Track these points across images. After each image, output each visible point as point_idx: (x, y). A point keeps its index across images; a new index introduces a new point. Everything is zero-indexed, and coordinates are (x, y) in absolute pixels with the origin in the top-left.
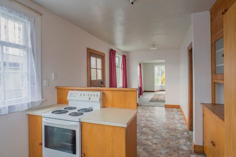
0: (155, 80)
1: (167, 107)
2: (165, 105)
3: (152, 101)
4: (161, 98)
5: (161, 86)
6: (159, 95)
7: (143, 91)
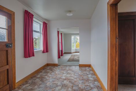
0: (72, 46)
1: (81, 66)
2: (80, 65)
3: (69, 61)
4: (76, 58)
5: (76, 49)
6: (75, 55)
7: (63, 53)
